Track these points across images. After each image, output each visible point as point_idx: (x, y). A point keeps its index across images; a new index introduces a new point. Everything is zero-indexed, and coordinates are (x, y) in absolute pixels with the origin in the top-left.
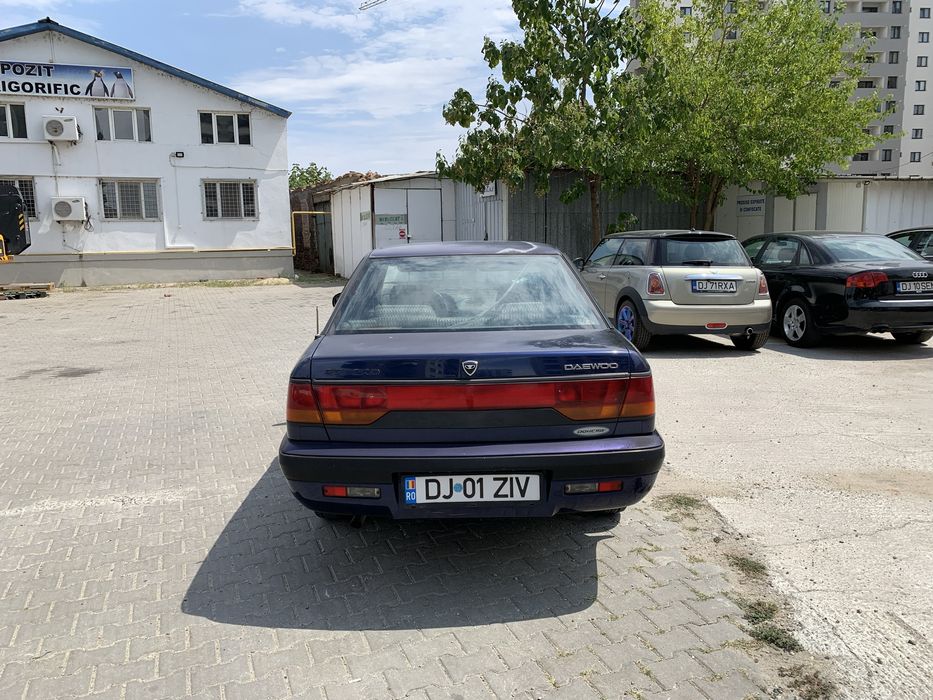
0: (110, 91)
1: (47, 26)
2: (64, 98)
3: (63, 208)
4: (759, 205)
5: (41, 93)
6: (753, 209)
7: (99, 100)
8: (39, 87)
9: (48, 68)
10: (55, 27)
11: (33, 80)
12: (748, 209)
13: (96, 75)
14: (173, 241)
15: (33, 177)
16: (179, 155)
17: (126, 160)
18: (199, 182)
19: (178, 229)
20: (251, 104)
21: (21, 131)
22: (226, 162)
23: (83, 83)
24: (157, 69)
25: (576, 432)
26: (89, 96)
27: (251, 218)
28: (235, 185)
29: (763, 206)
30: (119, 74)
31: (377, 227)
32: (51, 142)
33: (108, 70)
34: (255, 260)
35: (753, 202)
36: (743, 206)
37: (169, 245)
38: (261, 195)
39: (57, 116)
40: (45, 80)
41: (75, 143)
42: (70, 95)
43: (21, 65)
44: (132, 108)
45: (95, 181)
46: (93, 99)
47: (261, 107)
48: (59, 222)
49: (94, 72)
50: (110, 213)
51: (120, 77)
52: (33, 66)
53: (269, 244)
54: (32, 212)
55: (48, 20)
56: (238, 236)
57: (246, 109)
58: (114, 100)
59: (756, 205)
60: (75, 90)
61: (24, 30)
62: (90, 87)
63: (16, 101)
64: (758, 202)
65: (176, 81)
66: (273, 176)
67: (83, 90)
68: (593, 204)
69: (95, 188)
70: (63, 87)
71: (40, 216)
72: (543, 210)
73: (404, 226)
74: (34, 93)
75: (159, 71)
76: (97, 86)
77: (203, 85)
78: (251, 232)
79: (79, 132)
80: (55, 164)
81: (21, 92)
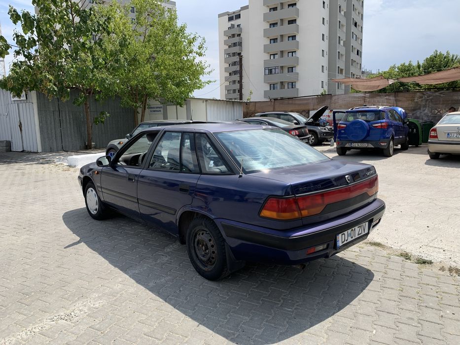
4: (160, 109)
6: (157, 111)
12: (155, 111)
29: (162, 109)
35: (157, 108)
36: (152, 109)
59: (158, 109)
64: (159, 108)
68: (86, 107)
72: (57, 109)
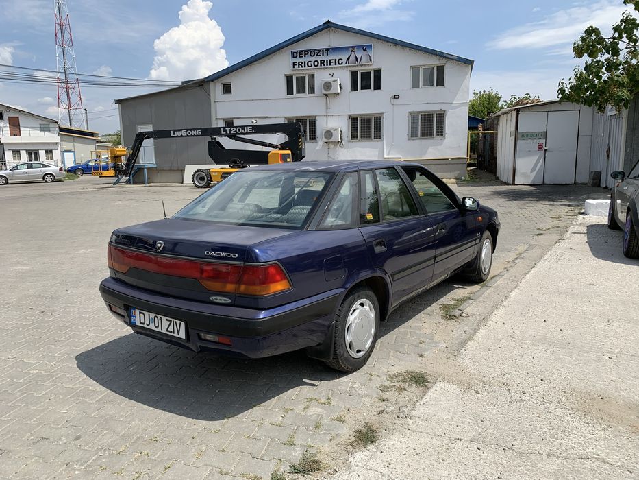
0: (359, 60)
1: (328, 25)
2: (334, 68)
3: (329, 134)
5: (323, 66)
7: (353, 66)
8: (322, 63)
9: (327, 50)
10: (332, 25)
11: (319, 59)
13: (352, 51)
14: (388, 154)
15: (315, 116)
16: (396, 97)
17: (366, 103)
18: (407, 114)
19: (392, 146)
20: (446, 57)
21: (312, 90)
22: (427, 99)
23: (345, 57)
24: (388, 42)
25: (211, 298)
26: (347, 65)
27: (440, 137)
28: (430, 115)
30: (365, 49)
31: (519, 142)
32: (326, 95)
33: (358, 47)
34: (439, 166)
37: (385, 156)
38: (448, 121)
39: (329, 79)
40: (325, 58)
41: (338, 94)
42: (338, 65)
43: (314, 51)
44: (371, 69)
45: (347, 117)
46: (350, 66)
47: (453, 59)
48: (326, 143)
49: (351, 49)
50: (354, 137)
51: (365, 50)
52: (319, 50)
53: (450, 155)
54: (313, 136)
55: (328, 22)
56: (430, 150)
57: (443, 61)
58: (361, 65)
60: (340, 62)
61: (316, 30)
62: (348, 59)
63: (311, 72)
65: (399, 48)
66: (456, 107)
67: (344, 61)
69: (347, 121)
70: (334, 61)
71: (318, 139)
73: (543, 141)
74: (319, 66)
75: (390, 44)
76: (352, 58)
77: (415, 49)
78: (439, 147)
79: (341, 88)
80: (327, 108)
81: (313, 67)
